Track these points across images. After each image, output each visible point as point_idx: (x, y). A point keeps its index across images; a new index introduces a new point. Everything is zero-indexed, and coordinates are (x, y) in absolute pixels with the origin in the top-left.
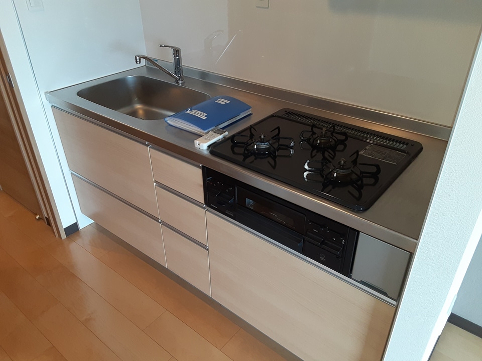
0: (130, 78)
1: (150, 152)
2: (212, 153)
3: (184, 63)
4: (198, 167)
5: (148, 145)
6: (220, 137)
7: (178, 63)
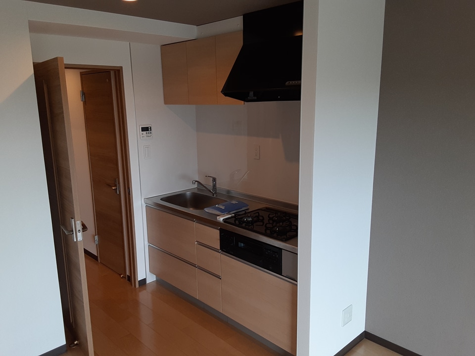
0: (188, 193)
1: (195, 225)
2: (224, 222)
3: (217, 186)
4: (218, 229)
5: (194, 221)
6: (230, 216)
7: (214, 186)
